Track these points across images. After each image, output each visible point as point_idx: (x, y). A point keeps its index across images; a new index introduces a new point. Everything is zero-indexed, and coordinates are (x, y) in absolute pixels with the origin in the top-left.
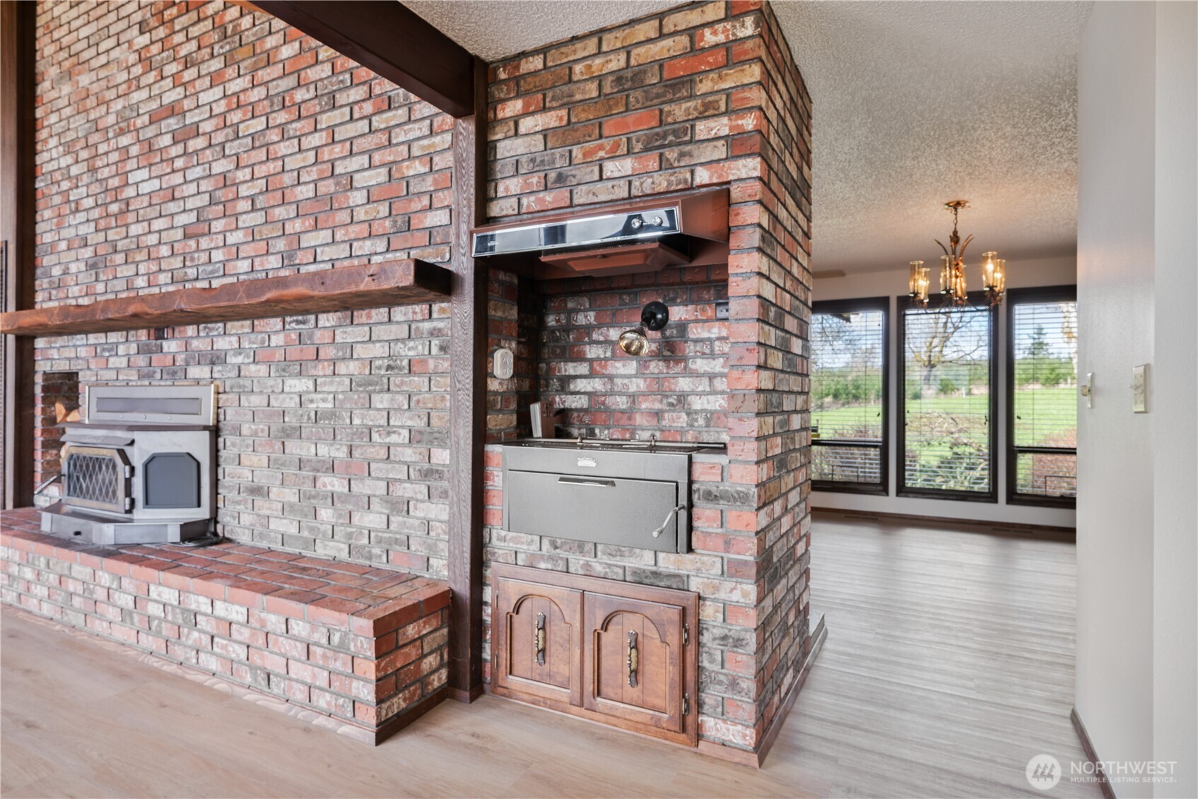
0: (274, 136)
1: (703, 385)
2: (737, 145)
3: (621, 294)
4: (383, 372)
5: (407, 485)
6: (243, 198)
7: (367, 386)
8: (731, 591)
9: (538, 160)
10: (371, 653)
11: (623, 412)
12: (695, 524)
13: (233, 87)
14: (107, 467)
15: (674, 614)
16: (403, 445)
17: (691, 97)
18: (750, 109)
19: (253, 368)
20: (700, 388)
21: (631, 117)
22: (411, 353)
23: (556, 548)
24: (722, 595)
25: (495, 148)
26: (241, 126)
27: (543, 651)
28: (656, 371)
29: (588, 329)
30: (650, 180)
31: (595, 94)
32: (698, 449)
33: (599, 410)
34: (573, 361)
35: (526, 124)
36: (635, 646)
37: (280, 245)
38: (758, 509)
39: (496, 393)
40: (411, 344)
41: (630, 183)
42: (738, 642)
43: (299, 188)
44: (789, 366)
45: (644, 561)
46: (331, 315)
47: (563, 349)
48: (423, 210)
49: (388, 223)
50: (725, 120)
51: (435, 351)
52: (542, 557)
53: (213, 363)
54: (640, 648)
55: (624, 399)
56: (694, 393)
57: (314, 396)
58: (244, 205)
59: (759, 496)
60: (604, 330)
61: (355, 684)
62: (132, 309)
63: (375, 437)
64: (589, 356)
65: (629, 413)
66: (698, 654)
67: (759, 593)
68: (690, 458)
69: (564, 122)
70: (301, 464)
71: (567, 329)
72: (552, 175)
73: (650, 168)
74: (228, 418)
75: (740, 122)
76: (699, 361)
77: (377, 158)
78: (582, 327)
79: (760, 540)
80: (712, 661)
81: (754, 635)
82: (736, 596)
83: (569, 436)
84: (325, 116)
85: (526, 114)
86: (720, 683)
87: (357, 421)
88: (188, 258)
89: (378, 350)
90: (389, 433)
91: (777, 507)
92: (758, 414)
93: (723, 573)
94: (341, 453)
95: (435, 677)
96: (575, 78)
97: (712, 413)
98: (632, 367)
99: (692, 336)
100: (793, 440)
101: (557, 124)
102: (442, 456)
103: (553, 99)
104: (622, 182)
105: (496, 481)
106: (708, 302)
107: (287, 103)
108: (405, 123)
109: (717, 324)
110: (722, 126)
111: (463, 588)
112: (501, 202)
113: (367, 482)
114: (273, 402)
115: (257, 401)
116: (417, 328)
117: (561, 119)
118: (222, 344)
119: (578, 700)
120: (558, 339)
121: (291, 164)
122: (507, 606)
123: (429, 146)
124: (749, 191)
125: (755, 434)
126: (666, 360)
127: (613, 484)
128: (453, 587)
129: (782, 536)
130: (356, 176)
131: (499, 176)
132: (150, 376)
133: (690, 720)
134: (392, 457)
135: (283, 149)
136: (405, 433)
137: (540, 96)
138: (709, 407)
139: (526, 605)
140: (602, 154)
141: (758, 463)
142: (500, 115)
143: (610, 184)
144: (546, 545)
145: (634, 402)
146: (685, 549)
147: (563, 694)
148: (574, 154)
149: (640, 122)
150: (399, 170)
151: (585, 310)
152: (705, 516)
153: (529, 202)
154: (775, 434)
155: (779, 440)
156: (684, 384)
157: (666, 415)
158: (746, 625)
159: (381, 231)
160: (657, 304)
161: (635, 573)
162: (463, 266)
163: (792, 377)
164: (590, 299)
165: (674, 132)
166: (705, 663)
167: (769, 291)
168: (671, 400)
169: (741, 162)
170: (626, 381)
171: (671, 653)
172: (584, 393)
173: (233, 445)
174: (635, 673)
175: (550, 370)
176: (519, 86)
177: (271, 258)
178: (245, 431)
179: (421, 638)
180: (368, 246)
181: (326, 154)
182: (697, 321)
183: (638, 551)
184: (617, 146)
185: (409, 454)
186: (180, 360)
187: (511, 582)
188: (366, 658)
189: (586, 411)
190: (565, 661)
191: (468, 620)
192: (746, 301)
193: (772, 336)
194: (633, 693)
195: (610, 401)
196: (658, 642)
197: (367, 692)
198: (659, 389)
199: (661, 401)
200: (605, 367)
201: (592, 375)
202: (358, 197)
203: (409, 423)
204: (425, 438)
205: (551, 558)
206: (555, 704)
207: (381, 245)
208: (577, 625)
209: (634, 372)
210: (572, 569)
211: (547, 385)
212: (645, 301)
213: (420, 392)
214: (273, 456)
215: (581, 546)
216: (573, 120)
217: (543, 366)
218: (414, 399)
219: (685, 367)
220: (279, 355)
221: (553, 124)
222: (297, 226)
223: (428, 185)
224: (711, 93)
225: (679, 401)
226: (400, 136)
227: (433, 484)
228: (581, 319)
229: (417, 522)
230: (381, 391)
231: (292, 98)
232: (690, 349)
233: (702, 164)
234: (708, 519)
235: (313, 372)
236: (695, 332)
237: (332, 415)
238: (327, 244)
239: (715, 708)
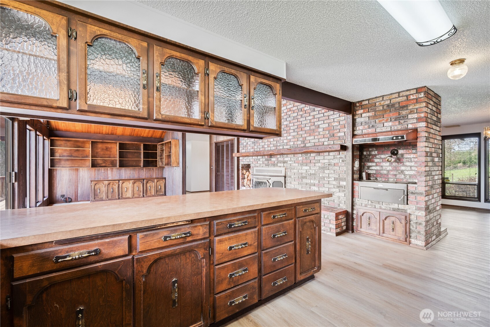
0: (299, 117)
1: (409, 168)
2: (419, 120)
3: (384, 147)
4: (327, 166)
5: (334, 189)
6: (291, 129)
7: (323, 168)
8: (418, 213)
9: (367, 123)
10: (335, 219)
11: (385, 174)
12: (408, 199)
13: (289, 107)
14: (264, 183)
15: (404, 217)
16: (333, 181)
17: (407, 109)
18: (423, 112)
19: (294, 164)
20: (408, 169)
21: (391, 114)
22: (335, 162)
23: (372, 203)
24: (416, 214)
25: (356, 120)
26: (291, 115)
27: (369, 224)
28: (395, 165)
29: (375, 155)
30: (396, 127)
31: (382, 109)
32: (409, 183)
33: (378, 174)
34: (371, 162)
35: (363, 115)
36: (393, 223)
37: (301, 139)
38: (425, 196)
39: (355, 170)
40: (335, 160)
41: (391, 127)
42: (420, 224)
43: (306, 128)
44: (434, 165)
45: (396, 206)
46: (314, 154)
47: (368, 160)
48: (337, 132)
49: (328, 135)
50: (416, 114)
51: (341, 161)
52: (369, 205)
53: (284, 163)
54: (394, 224)
55: (386, 171)
56: (405, 170)
57: (310, 170)
58: (291, 131)
59: (426, 194)
60: (380, 155)
61: (330, 225)
62: (270, 153)
63: (325, 179)
64: (375, 161)
65: (387, 175)
66: (410, 226)
67: (426, 214)
68: (407, 185)
69: (374, 114)
70: (306, 184)
71: (369, 155)
72: (371, 126)
73: (396, 124)
74: (288, 174)
75: (420, 115)
76: (407, 163)
77: (325, 122)
78: (373, 155)
79: (426, 203)
80: (413, 227)
81: (424, 223)
82: (420, 214)
83: (370, 179)
84: (312, 113)
85: (364, 113)
86: (416, 232)
87: (321, 176)
88: (278, 141)
89: (326, 161)
90: (329, 178)
91: (431, 197)
92: (425, 176)
93: (416, 209)
94: (317, 182)
95: (344, 227)
96: (376, 105)
97: (411, 175)
98: (388, 164)
99: (405, 157)
100: (435, 182)
101: (372, 115)
102: (343, 183)
103: (371, 110)
104: (389, 127)
105: (356, 189)
106: (410, 149)
107: (302, 110)
108: (332, 115)
109: (413, 154)
110: (416, 116)
111: (350, 210)
112: (358, 131)
113: (324, 188)
114: (299, 171)
115: (295, 171)
116: (336, 157)
117: (373, 114)
118: (286, 159)
119: (379, 234)
120: (367, 157)
121: (303, 123)
122: (360, 214)
123: (339, 119)
124: (423, 129)
125: (424, 180)
126: (397, 162)
127: (387, 190)
128: (347, 210)
129: (432, 204)
130: (320, 125)
131: (357, 126)
132: (268, 165)
133: (408, 239)
134: (330, 183)
135: (301, 119)
136: (333, 178)
137: (367, 109)
138: (410, 174)
139: (365, 214)
140: (384, 121)
141: (425, 186)
142: (357, 113)
143: (386, 128)
144: (370, 202)
145: (388, 172)
146: (406, 204)
147: (375, 233)
148: (376, 121)
149: (393, 115)
150: (331, 124)
151: (374, 151)
152: (411, 197)
153: (365, 131)
154: (430, 180)
155: (431, 182)
156: (403, 168)
157: (398, 175)
158: (423, 220)
159: (327, 137)
160: (395, 150)
161: (393, 209)
162: (349, 144)
163: (435, 167)
164: (376, 148)
165: (403, 117)
166: (411, 228)
167: (428, 149)
168: (399, 172)
169: (420, 123)
170: (386, 167)
171: (403, 225)
172: (374, 170)
173: (289, 180)
174: (393, 229)
175: (364, 164)
176: (362, 107)
177: (299, 142)
178: (292, 177)
179: (342, 219)
180: (323, 140)
181: (312, 121)
182: (407, 153)
183: (394, 204)
184: (387, 120)
185: (334, 183)
186: (276, 162)
187: (361, 210)
188: (333, 220)
189: (375, 174)
190: (375, 226)
191: (351, 216)
192: (422, 152)
193: (429, 159)
194: (393, 233)
195: (382, 172)
196: (399, 223)
197: (334, 227)
198: (396, 169)
199: (396, 172)
200: (380, 164)
201: (377, 165)
202: (321, 130)
203: (334, 176)
204: (338, 179)
205: (371, 205)
206: (372, 235)
207: (327, 140)
208: (378, 219)
209: (388, 165)
210: (376, 207)
211: (364, 168)
212: (392, 149)
213: (337, 170)
214: (299, 182)
215: (379, 203)
216: (376, 114)
217: (363, 163)
218: (335, 171)
219: (403, 164)
220: (301, 162)
221: (371, 115)
222: (305, 135)
223: (339, 127)
224: (412, 109)
225: (402, 172)
226: (331, 117)
227: (340, 189)
228: (373, 153)
229: (336, 197)
230: (327, 170)
231: (304, 109)
232: (405, 160)
233: (410, 124)
234: (412, 198)
235: (309, 165)
236: (406, 156)
237: (314, 174)
238: (313, 139)
239: (414, 237)
